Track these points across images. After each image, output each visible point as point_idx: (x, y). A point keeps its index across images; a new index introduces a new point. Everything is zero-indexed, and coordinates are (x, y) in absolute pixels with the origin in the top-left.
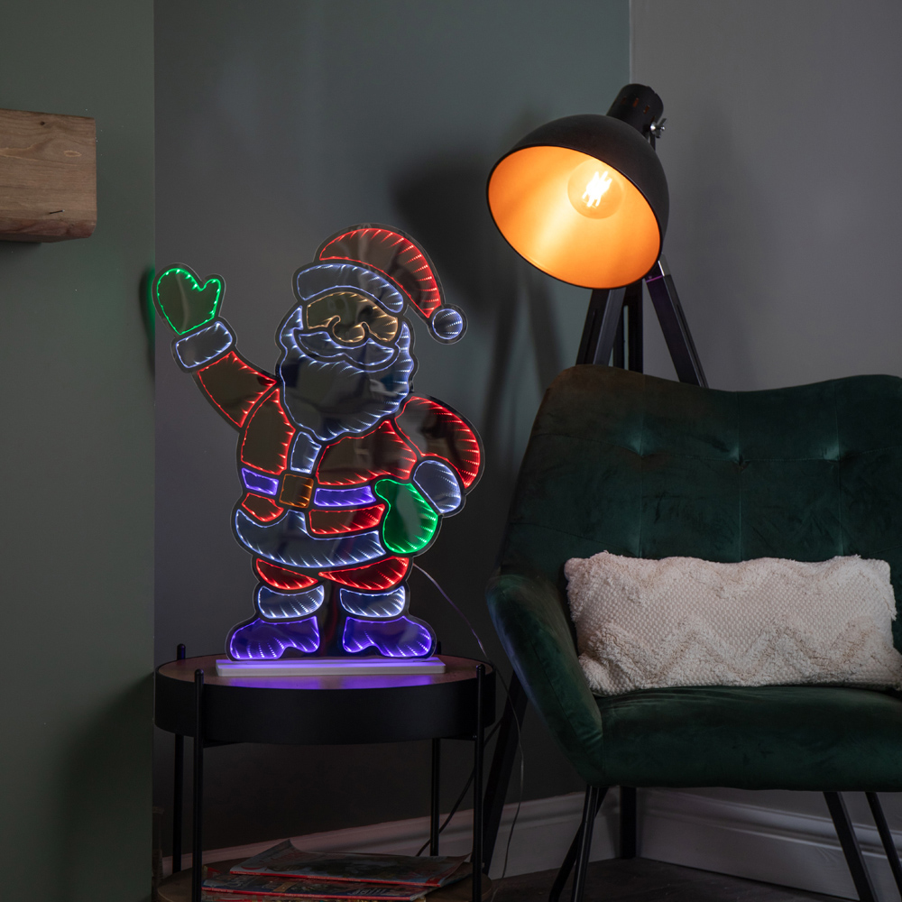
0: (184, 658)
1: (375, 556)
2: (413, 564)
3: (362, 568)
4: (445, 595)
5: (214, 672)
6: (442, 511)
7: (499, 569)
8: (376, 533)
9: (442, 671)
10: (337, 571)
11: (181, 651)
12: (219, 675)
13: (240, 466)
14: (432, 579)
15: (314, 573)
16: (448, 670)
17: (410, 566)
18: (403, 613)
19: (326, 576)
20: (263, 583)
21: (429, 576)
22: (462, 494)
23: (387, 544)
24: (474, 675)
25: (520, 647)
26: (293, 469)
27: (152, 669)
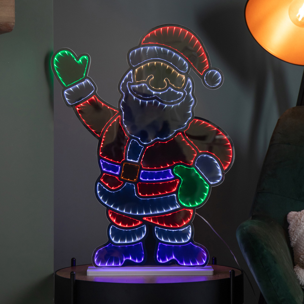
0: (75, 266)
1: (175, 208)
2: (196, 213)
3: (167, 215)
4: (214, 230)
5: (85, 273)
6: (212, 183)
7: (251, 218)
8: (175, 195)
9: (211, 274)
10: (154, 217)
11: (73, 262)
12: (87, 275)
13: (100, 158)
14: (206, 222)
15: (140, 218)
16: (215, 273)
17: (194, 213)
18: (191, 240)
19: (148, 220)
20: (112, 223)
21: (205, 220)
22: (223, 174)
23: (181, 201)
24: (228, 276)
25: (253, 259)
26: (128, 160)
27: (52, 271)
